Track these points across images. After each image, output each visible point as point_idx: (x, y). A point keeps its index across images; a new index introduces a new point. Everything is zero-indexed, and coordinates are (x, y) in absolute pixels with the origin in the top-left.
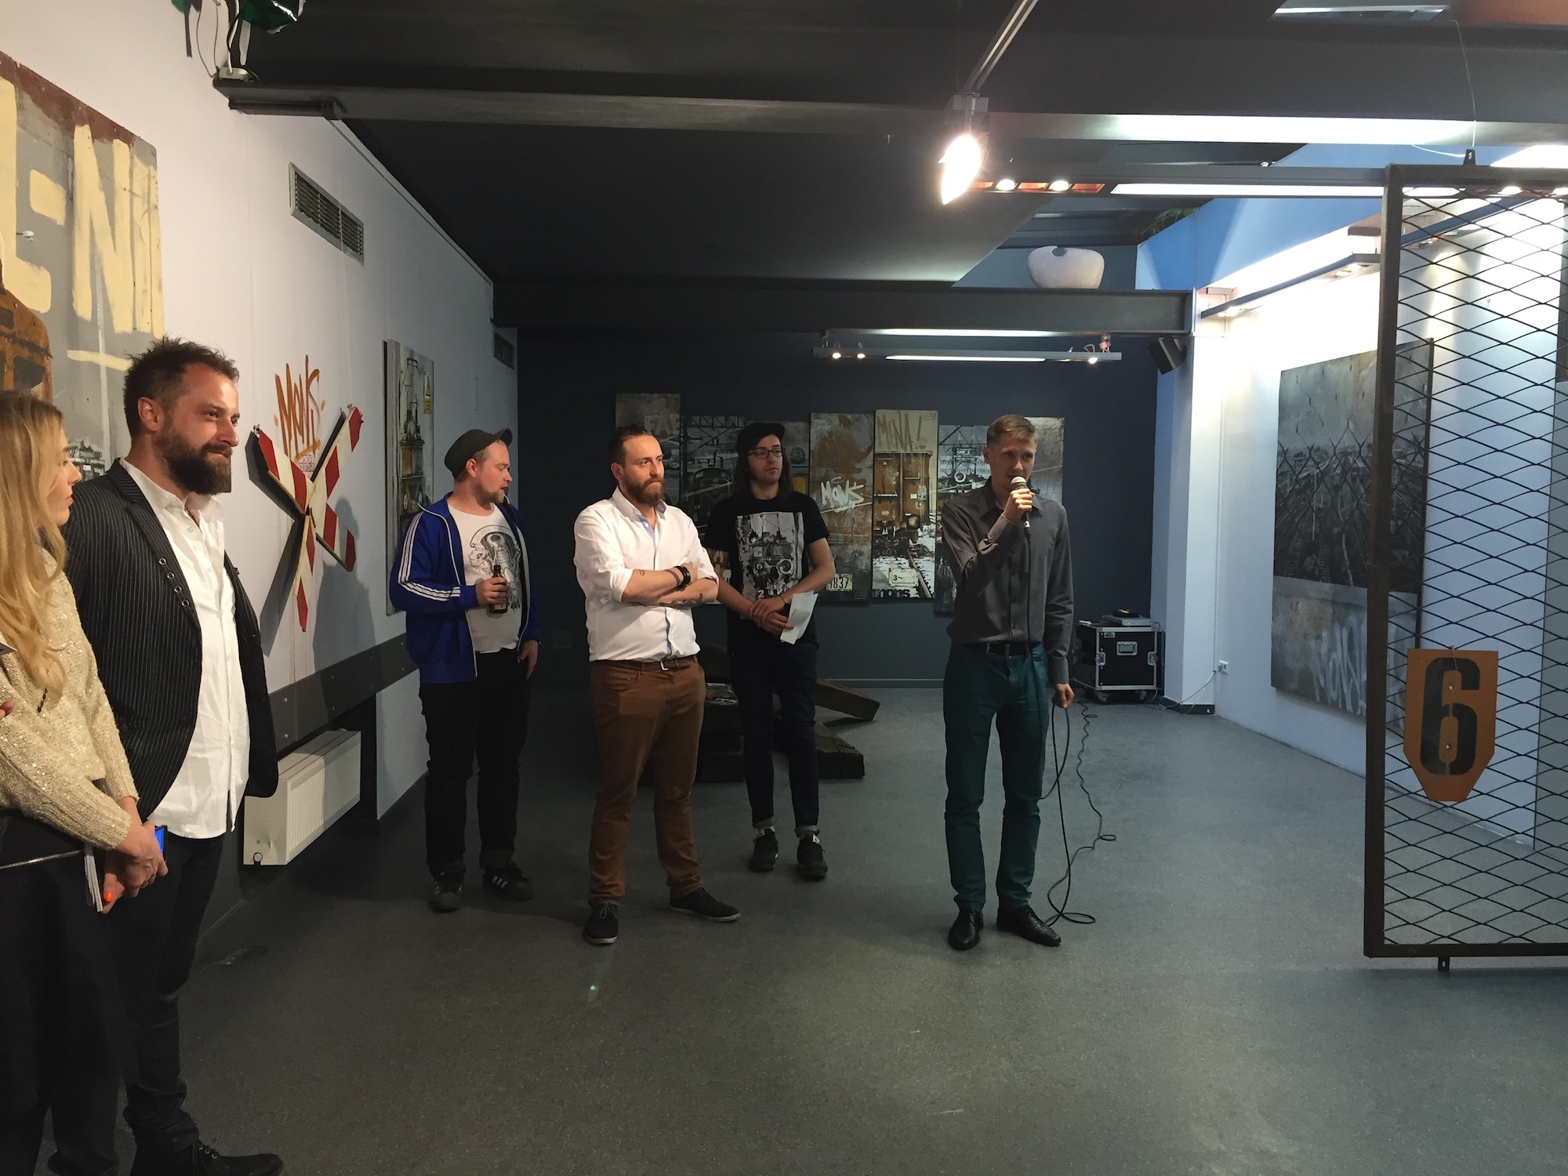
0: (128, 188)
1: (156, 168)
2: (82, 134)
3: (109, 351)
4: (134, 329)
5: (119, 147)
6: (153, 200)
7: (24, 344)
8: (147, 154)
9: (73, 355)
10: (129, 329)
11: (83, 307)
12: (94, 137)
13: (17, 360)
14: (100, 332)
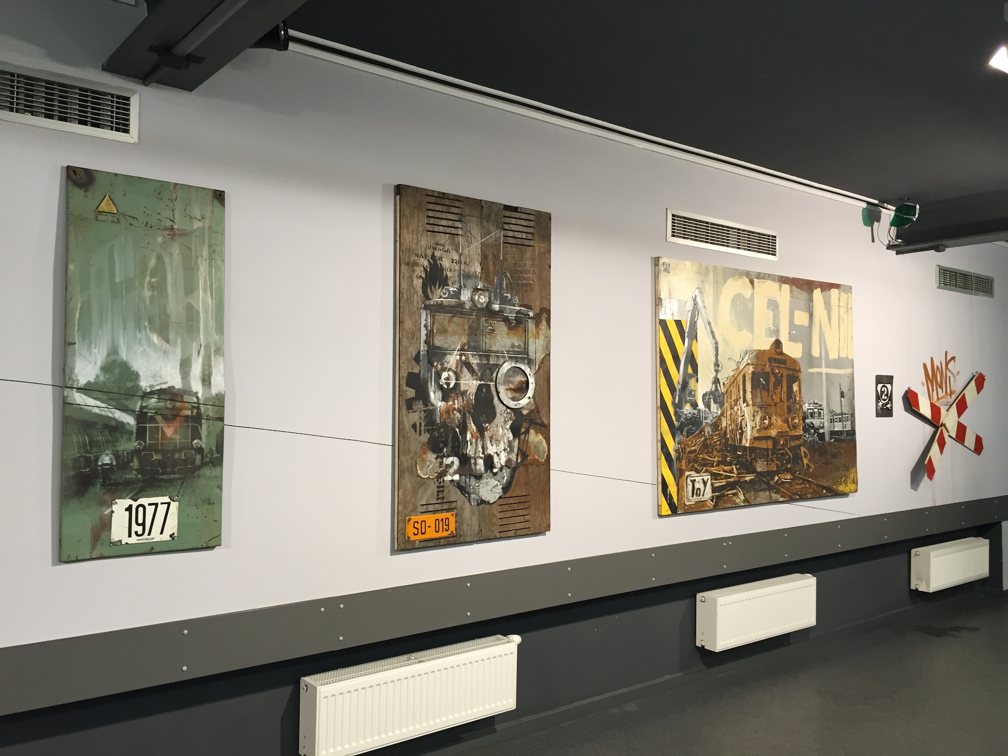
0: (837, 305)
1: (851, 294)
2: (817, 293)
3: (827, 366)
4: (839, 357)
5: (834, 292)
6: (850, 306)
7: (790, 370)
8: (848, 289)
9: (811, 370)
10: (836, 357)
11: (816, 353)
12: (822, 291)
13: (788, 376)
14: (823, 360)
